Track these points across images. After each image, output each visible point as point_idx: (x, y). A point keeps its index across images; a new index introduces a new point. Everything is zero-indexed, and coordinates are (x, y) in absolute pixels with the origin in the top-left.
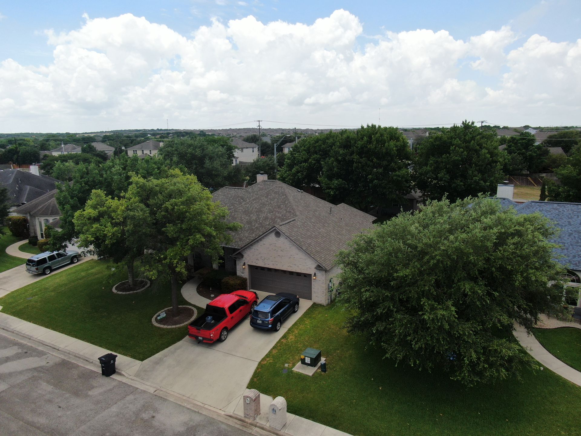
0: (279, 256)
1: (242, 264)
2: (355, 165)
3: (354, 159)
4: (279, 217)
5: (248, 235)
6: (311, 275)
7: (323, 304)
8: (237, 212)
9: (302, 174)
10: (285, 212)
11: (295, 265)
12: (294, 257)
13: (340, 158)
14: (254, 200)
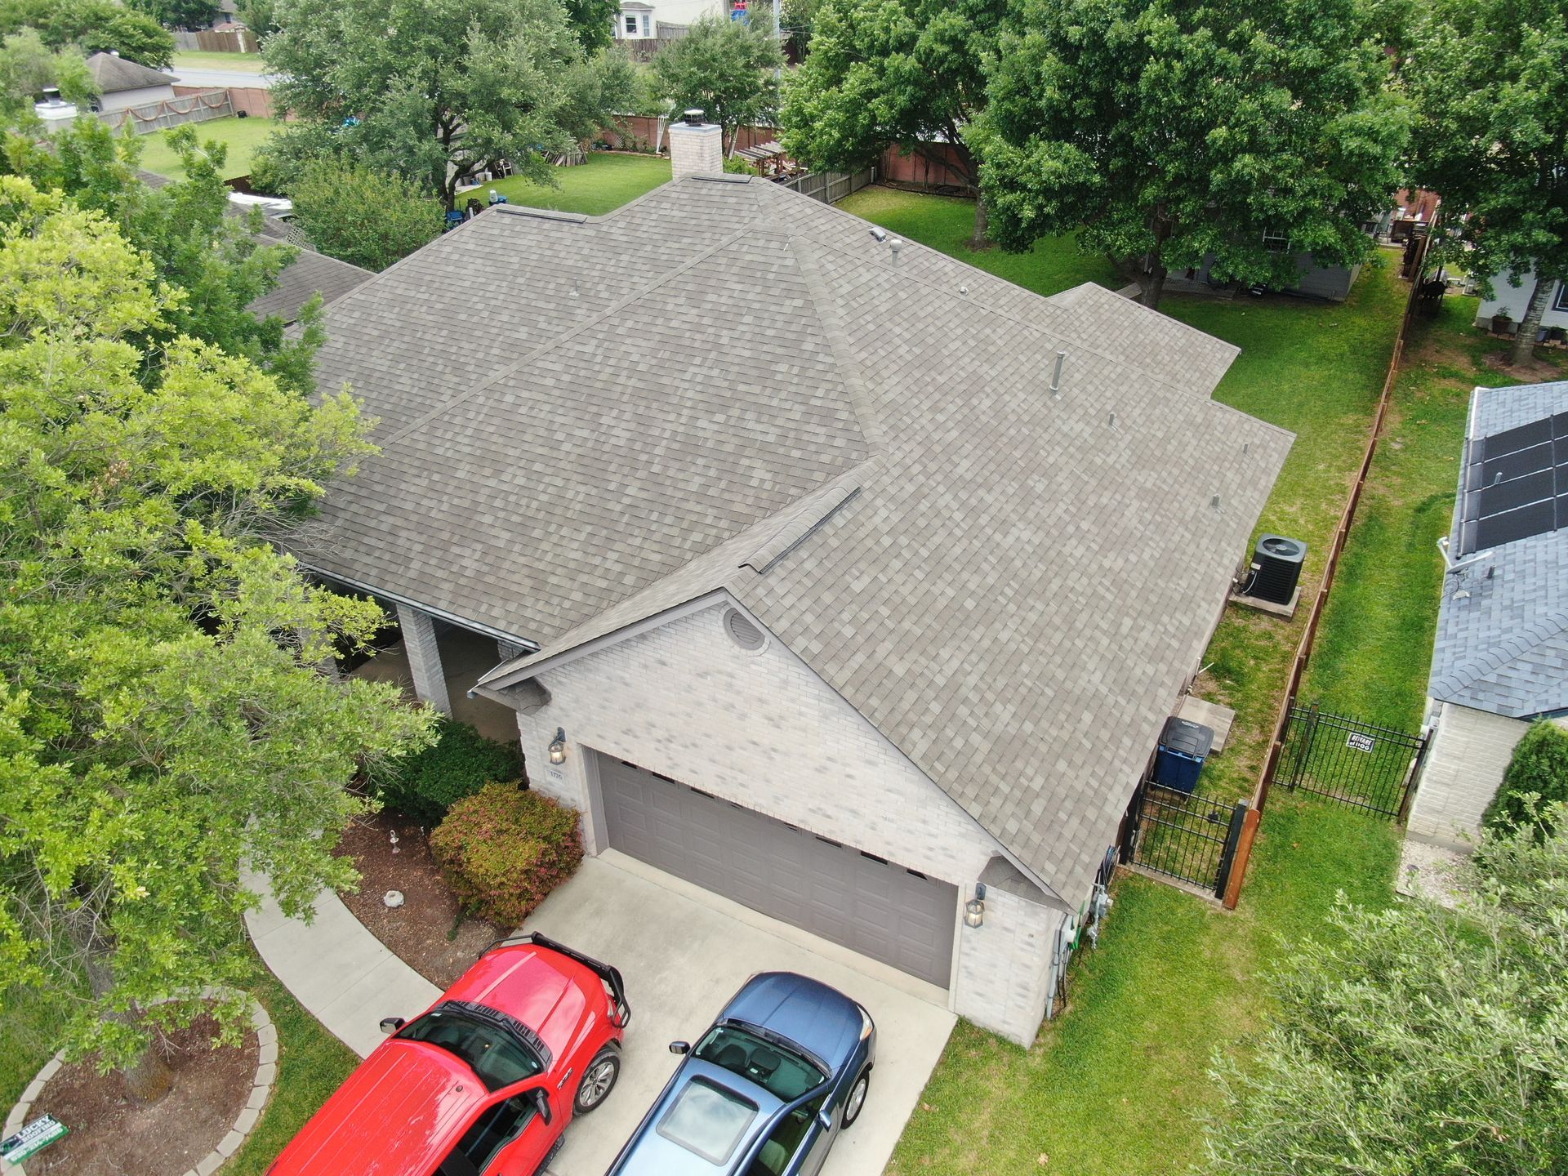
0: (754, 743)
1: (549, 735)
2: (1153, 68)
3: (1150, 32)
4: (764, 449)
5: (578, 555)
6: (954, 889)
7: (1014, 1039)
8: (529, 386)
9: (891, 105)
10: (797, 413)
11: (854, 812)
12: (849, 771)
13: (1074, 33)
14: (625, 312)
